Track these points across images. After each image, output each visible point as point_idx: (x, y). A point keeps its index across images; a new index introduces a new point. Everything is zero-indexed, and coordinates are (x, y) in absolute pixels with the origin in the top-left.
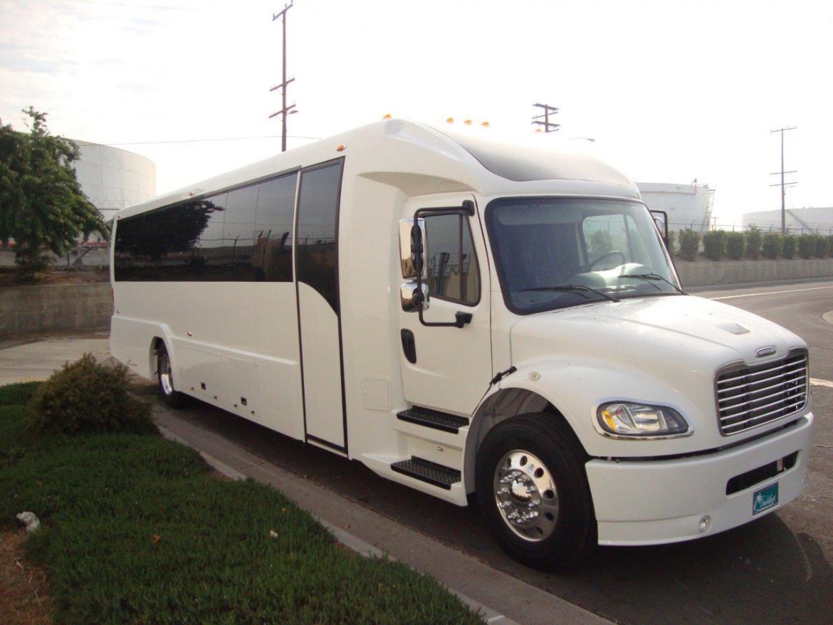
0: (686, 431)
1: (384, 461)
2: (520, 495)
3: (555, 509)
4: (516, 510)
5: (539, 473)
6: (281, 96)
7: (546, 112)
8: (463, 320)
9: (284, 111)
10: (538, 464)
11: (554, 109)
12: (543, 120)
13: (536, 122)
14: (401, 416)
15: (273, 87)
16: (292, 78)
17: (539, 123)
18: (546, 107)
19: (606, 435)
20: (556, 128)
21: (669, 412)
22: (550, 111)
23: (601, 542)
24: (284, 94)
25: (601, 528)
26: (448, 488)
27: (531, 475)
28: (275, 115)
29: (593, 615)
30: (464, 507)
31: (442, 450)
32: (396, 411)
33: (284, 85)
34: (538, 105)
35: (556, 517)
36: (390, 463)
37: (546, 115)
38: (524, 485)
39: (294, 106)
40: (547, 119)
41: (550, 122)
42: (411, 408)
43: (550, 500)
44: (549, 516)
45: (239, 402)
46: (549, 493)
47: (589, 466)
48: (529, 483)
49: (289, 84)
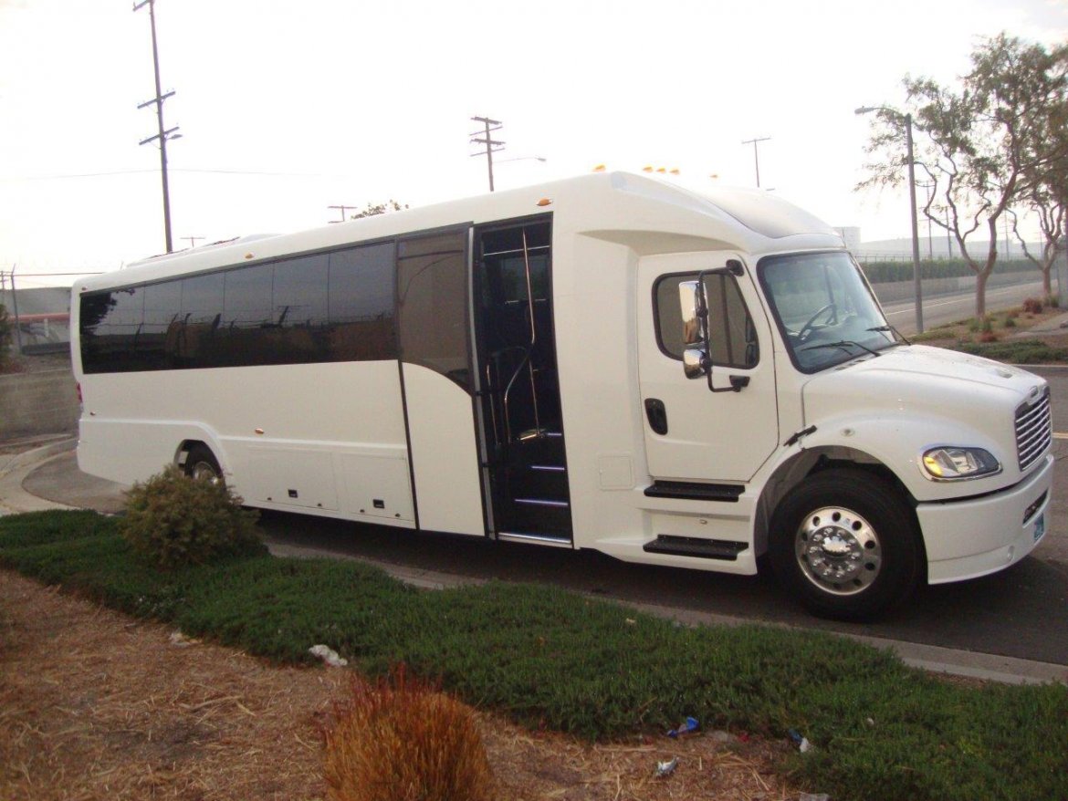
0: (997, 469)
1: (634, 544)
2: (834, 550)
3: (876, 558)
4: (831, 565)
5: (857, 526)
6: (157, 116)
7: (487, 127)
8: (739, 384)
9: (162, 136)
10: (854, 517)
11: (496, 123)
12: (484, 137)
13: (477, 140)
14: (648, 493)
15: (141, 103)
16: (170, 91)
17: (480, 141)
18: (487, 121)
19: (936, 481)
20: (500, 147)
21: (978, 453)
22: (491, 126)
23: (931, 581)
24: (160, 113)
25: (932, 568)
26: (733, 558)
27: (849, 528)
28: (149, 140)
29: (941, 648)
30: (754, 576)
31: (706, 523)
32: (642, 488)
33: (159, 100)
34: (477, 119)
35: (878, 566)
36: (641, 545)
37: (487, 131)
38: (840, 540)
39: (177, 128)
40: (488, 135)
41: (493, 138)
42: (653, 483)
43: (872, 550)
44: (870, 566)
45: (370, 507)
46: (869, 544)
47: (920, 510)
48: (846, 537)
49: (167, 99)
